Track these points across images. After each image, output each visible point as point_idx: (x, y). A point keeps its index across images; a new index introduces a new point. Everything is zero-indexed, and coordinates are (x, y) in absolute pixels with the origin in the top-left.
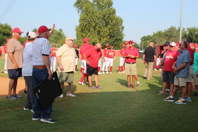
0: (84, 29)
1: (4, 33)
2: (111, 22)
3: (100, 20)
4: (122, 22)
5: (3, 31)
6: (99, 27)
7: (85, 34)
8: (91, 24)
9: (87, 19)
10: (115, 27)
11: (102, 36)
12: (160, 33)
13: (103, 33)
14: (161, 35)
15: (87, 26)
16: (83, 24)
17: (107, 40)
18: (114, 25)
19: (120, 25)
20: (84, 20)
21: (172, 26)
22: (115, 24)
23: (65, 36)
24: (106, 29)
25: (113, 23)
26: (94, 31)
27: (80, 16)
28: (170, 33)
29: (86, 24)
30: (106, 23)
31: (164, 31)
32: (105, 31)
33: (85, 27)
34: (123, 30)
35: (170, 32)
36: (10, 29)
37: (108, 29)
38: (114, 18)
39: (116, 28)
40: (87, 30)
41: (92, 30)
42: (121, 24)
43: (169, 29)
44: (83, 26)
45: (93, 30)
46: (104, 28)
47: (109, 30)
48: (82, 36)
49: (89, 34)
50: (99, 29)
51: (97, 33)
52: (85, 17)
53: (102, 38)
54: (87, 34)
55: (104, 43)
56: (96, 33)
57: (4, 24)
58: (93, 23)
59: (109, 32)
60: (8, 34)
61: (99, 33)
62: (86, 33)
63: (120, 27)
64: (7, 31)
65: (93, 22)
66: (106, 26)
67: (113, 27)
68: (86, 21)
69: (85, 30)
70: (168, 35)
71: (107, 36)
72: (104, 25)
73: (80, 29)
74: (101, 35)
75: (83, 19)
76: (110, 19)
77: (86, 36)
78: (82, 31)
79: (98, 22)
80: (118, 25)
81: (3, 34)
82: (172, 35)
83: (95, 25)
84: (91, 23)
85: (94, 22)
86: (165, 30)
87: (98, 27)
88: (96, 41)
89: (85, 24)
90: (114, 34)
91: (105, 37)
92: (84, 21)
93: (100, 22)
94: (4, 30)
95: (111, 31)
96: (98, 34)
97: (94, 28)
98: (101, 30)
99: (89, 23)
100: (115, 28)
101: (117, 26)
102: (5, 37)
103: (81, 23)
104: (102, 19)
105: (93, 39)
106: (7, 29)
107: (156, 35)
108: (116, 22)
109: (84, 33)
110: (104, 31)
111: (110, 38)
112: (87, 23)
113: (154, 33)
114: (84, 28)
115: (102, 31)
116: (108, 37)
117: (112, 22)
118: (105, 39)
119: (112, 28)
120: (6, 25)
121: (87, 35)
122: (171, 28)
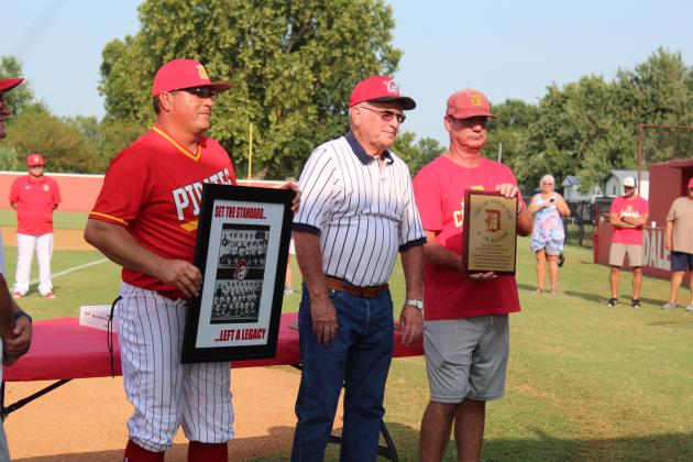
2: (324, 25)
3: (268, 11)
4: (388, 25)
6: (257, 53)
8: (212, 33)
10: (350, 50)
11: (272, 105)
12: (595, 86)
13: (278, 88)
14: (599, 101)
15: (192, 44)
16: (163, 34)
17: (303, 125)
18: (342, 44)
19: (378, 44)
20: (174, 9)
21: (660, 50)
22: (348, 35)
23: (33, 103)
24: (296, 66)
25: (338, 30)
26: (229, 75)
28: (649, 89)
29: (186, 38)
30: (295, 29)
31: (618, 80)
32: (292, 79)
33: (176, 50)
34: (391, 71)
35: (649, 81)
37: (312, 65)
38: (345, 5)
39: (358, 60)
41: (219, 71)
42: (386, 37)
43: (644, 68)
44: (168, 43)
45: (225, 68)
46: (287, 56)
47: (312, 69)
50: (257, 62)
51: (244, 84)
53: (273, 117)
55: (285, 144)
56: (239, 87)
58: (223, 30)
59: (314, 84)
61: (257, 86)
63: (378, 55)
65: (226, 23)
66: (295, 48)
67: (337, 53)
68: (181, 15)
70: (636, 103)
71: (303, 103)
72: (287, 39)
73: (148, 61)
74: (269, 98)
75: (165, 6)
76: (323, 8)
79: (256, 25)
80: (368, 46)
82: (664, 103)
83: (233, 40)
84: (210, 27)
85: (233, 21)
86: (620, 74)
87: (251, 52)
88: (240, 131)
89: (176, 35)
90: (343, 93)
91: (292, 110)
92: (173, 18)
93: (265, 26)
95: (326, 75)
96: (251, 89)
97: (232, 57)
98: (267, 70)
99: (200, 27)
100: (350, 60)
101: (363, 49)
103: (155, 28)
104: (277, 6)
105: (222, 123)
107: (565, 98)
108: (356, 28)
110: (286, 73)
111: (321, 114)
112: (190, 27)
113: (551, 89)
114: (170, 55)
115: (277, 75)
116: (312, 110)
117: (329, 27)
118: (290, 122)
119: (334, 59)
122: (653, 61)
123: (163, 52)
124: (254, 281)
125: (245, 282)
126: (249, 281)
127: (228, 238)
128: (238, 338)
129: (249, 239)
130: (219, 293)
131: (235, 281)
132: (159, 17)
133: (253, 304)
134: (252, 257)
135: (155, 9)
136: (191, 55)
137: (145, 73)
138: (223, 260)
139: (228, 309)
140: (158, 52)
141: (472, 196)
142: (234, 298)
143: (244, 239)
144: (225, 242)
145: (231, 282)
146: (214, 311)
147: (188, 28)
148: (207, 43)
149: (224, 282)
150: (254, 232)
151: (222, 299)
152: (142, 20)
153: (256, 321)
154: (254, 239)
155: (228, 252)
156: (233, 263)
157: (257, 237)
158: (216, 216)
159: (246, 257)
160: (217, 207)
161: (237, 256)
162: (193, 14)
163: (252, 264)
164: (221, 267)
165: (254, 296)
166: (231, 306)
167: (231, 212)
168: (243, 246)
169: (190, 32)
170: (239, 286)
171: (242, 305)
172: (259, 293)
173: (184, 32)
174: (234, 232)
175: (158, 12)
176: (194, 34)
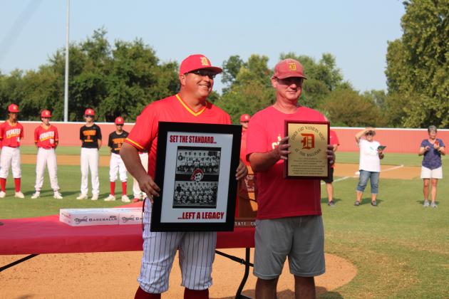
0: (421, 53)
1: (130, 74)
5: (127, 68)
7: (424, 71)
9: (432, 14)
15: (435, 40)
16: (416, 35)
20: (423, 18)
23: (342, 82)
27: (406, 3)
29: (431, 37)
33: (425, 46)
36: (152, 60)
40: (432, 56)
44: (419, 40)
48: (413, 79)
49: (440, 72)
52: (426, 9)
54: (435, 70)
57: (130, 45)
60: (143, 77)
62: (429, 68)
64: (140, 67)
68: (428, 22)
69: (427, 58)
73: (407, 53)
75: (417, 16)
77: (429, 81)
78: (414, 60)
81: (128, 79)
89: (425, 35)
92: (422, 24)
94: (133, 63)
99: (440, 29)
102: (135, 90)
103: (409, 31)
106: (140, 59)
109: (420, 67)
112: (434, 29)
114: (420, 49)
120: (139, 46)
121: (432, 77)
123: (417, 47)
124: (210, 183)
125: (202, 183)
126: (206, 183)
127: (183, 155)
128: (198, 217)
129: (202, 156)
130: (179, 189)
131: (193, 182)
132: (413, 24)
133: (210, 197)
134: (206, 168)
135: (411, 19)
136: (435, 48)
137: (405, 60)
138: (180, 168)
139: (188, 200)
140: (413, 47)
141: (290, 125)
142: (193, 193)
143: (197, 156)
144: (181, 158)
145: (189, 182)
146: (175, 200)
147: (432, 30)
148: (445, 39)
149: (182, 183)
150: (207, 152)
151: (182, 193)
152: (402, 26)
153: (215, 207)
154: (207, 156)
155: (184, 164)
156: (189, 171)
157: (210, 154)
158: (171, 141)
159: (201, 167)
160: (171, 136)
161: (192, 166)
162: (436, 20)
163: (207, 172)
164: (180, 173)
165: (211, 192)
166: (191, 198)
167: (184, 139)
168: (197, 160)
169: (434, 32)
170: (197, 185)
171: (200, 197)
172: (215, 190)
173: (430, 33)
174: (188, 152)
175: (412, 21)
176: (436, 34)
